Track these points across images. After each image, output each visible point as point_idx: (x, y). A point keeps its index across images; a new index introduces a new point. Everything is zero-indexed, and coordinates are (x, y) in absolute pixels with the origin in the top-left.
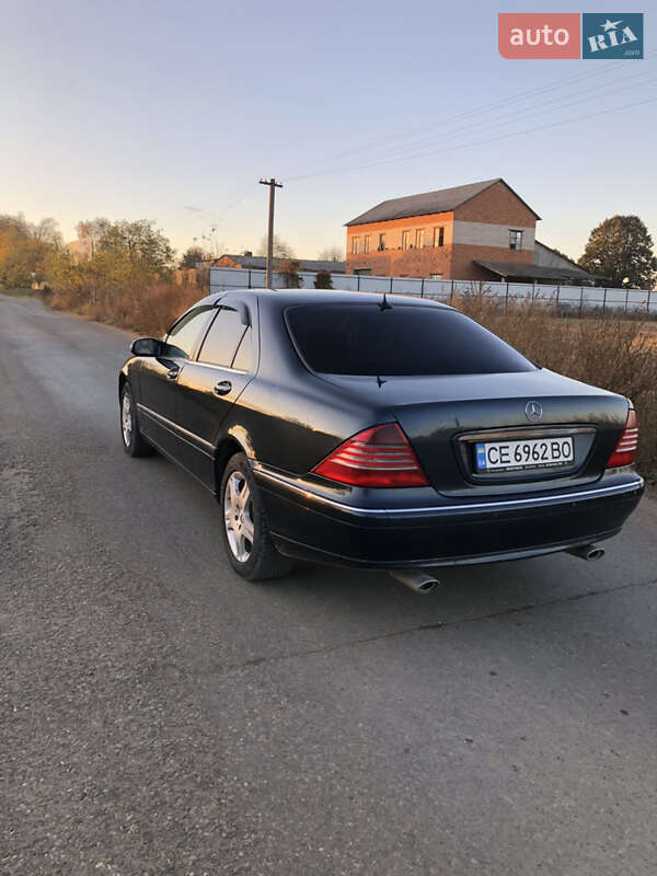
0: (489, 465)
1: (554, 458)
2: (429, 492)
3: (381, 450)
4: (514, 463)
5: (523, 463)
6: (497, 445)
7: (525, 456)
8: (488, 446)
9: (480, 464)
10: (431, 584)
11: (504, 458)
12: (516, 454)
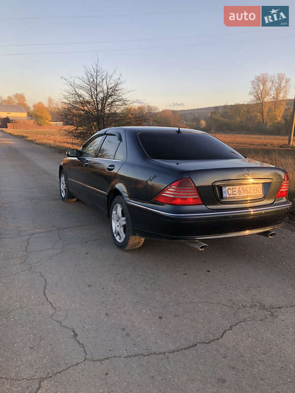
0: (228, 196)
1: (254, 193)
2: (203, 207)
3: (183, 189)
4: (238, 195)
5: (242, 195)
6: (231, 187)
7: (242, 192)
8: (227, 188)
9: (224, 195)
10: (204, 246)
11: (234, 193)
12: (239, 191)
